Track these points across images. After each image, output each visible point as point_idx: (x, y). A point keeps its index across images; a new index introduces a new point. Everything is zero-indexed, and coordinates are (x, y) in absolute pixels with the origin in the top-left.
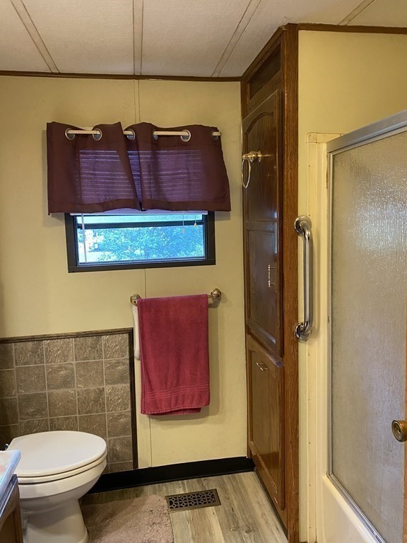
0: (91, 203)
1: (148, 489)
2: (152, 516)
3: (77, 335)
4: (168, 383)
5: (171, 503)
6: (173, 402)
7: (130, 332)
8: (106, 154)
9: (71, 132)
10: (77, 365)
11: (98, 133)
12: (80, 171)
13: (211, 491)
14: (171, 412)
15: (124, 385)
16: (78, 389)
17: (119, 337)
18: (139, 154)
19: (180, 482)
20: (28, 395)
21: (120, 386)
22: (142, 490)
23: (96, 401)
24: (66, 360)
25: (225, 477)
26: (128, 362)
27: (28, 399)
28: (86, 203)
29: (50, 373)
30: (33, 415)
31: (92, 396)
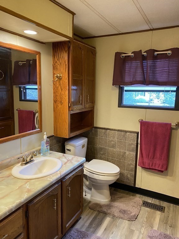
0: (127, 82)
1: (138, 195)
2: (134, 204)
3: (119, 131)
4: (150, 157)
5: (144, 203)
6: (151, 165)
7: (138, 133)
8: (135, 62)
9: (123, 55)
10: (117, 141)
11: (133, 55)
12: (125, 70)
13: (162, 207)
14: (150, 169)
15: (134, 153)
16: (117, 150)
17: (133, 134)
18: (147, 62)
19: (151, 198)
20: (101, 148)
21: (132, 153)
22: (136, 195)
23: (123, 156)
24: (114, 138)
25: (172, 205)
26: (136, 144)
27: (101, 149)
28: (126, 82)
29: (109, 142)
30: (102, 155)
31: (122, 154)
